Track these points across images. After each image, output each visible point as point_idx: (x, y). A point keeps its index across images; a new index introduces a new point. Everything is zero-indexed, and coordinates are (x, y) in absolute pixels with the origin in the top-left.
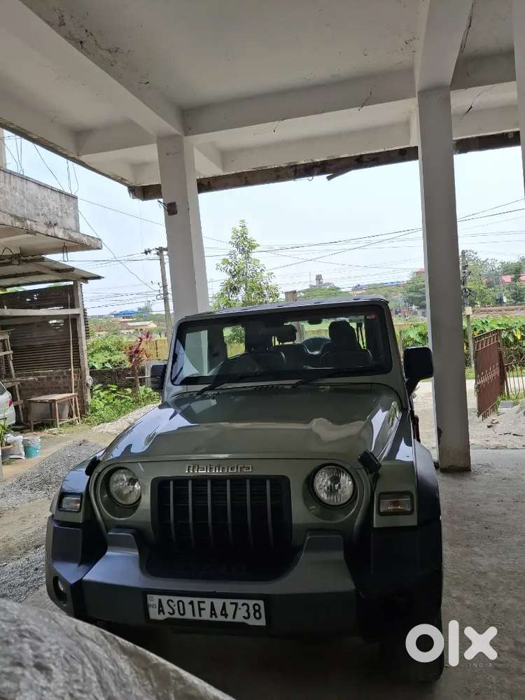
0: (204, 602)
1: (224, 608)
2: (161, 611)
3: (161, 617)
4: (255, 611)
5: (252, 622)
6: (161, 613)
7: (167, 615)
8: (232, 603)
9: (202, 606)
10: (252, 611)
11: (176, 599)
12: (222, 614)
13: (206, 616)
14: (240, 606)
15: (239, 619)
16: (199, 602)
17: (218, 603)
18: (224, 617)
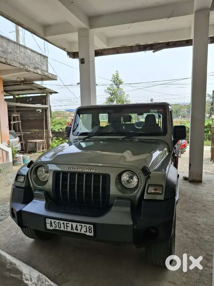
0: (68, 224)
1: (77, 227)
2: (51, 226)
3: (51, 228)
4: (89, 229)
5: (88, 234)
6: (51, 227)
7: (54, 228)
8: (80, 225)
9: (68, 225)
10: (88, 229)
11: (57, 221)
12: (76, 229)
13: (69, 229)
14: (83, 226)
15: (83, 232)
16: (67, 223)
17: (74, 225)
18: (76, 230)
